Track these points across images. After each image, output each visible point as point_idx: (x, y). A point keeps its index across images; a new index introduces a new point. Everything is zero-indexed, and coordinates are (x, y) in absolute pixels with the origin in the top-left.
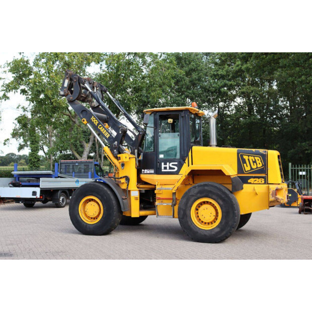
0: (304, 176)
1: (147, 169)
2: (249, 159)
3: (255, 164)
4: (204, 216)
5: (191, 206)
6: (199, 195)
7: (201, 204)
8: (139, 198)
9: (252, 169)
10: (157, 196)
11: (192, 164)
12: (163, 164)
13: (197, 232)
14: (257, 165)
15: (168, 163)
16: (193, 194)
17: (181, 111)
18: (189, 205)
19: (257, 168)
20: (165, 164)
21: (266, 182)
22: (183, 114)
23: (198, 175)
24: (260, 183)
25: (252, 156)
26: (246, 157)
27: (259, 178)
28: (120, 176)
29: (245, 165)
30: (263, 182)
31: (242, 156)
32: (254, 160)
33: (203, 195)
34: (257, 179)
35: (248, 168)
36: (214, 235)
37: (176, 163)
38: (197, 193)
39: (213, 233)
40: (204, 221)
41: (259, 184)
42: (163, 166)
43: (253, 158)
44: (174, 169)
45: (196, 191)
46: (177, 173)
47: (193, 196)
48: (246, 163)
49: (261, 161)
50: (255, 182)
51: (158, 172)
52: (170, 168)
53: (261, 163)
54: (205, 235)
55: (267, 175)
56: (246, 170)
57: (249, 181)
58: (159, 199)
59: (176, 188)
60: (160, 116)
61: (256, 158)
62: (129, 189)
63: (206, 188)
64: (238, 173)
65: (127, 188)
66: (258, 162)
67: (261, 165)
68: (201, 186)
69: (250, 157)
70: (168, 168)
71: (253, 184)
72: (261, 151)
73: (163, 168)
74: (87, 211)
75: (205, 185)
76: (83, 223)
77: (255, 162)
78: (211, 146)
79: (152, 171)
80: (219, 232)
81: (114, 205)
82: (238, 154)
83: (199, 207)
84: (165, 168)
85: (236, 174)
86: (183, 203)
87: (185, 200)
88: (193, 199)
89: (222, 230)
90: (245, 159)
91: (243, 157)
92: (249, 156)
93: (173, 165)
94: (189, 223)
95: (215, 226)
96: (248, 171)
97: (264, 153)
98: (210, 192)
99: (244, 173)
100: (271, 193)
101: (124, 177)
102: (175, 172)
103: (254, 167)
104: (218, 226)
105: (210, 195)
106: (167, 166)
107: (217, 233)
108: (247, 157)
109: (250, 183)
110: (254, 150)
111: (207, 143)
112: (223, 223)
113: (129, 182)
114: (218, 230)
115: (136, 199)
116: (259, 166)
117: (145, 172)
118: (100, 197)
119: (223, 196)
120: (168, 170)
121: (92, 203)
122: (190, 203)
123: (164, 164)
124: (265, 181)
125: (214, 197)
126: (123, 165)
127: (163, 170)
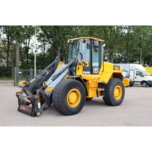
1: (85, 71)
6: (117, 84)
10: (90, 86)
28: (77, 75)
31: (114, 67)
33: (118, 84)
37: (98, 69)
38: (116, 84)
42: (94, 70)
46: (98, 74)
47: (115, 85)
59: (108, 82)
70: (95, 71)
73: (94, 71)
79: (89, 72)
120: (95, 72)
126: (79, 68)
127: (94, 72)
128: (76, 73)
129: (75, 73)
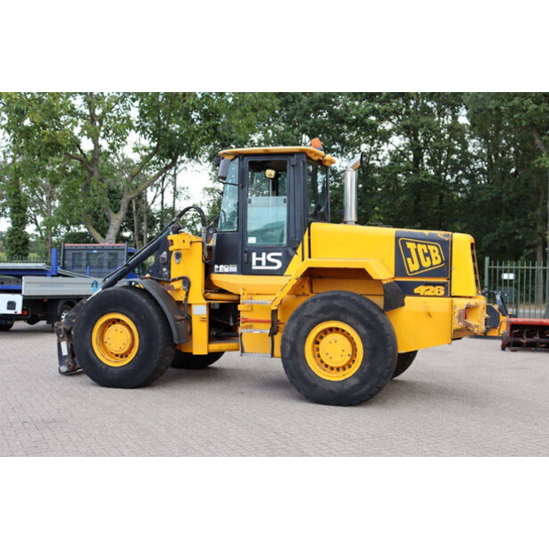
0: (511, 281)
1: (223, 264)
2: (416, 250)
3: (428, 258)
4: (330, 355)
5: (306, 337)
6: (321, 316)
7: (325, 332)
8: (207, 320)
9: (422, 267)
10: (242, 315)
11: (310, 257)
12: (254, 254)
13: (316, 386)
14: (431, 260)
15: (264, 254)
16: (310, 313)
17: (292, 154)
18: (302, 334)
19: (432, 266)
20: (259, 255)
21: (448, 294)
22: (293, 160)
23: (321, 277)
24: (437, 294)
25: (422, 244)
26: (411, 246)
27: (434, 284)
28: (172, 277)
29: (409, 260)
30: (442, 293)
31: (404, 243)
32: (426, 251)
33: (328, 316)
34: (431, 288)
35: (414, 267)
36: (347, 390)
37: (280, 254)
38: (319, 312)
39: (346, 387)
40: (330, 364)
41: (435, 296)
42: (254, 258)
43: (424, 247)
44: (275, 264)
45: (317, 307)
46: (280, 273)
47: (309, 317)
48: (411, 256)
49: (440, 254)
50: (427, 293)
51: (245, 269)
52: (268, 263)
53: (439, 257)
54: (331, 391)
55: (450, 279)
56: (412, 270)
57: (416, 291)
58: (246, 321)
59: (277, 302)
60: (251, 163)
61: (431, 248)
62: (189, 302)
63: (335, 302)
64: (397, 275)
65: (186, 299)
66: (433, 255)
67: (439, 261)
68: (326, 298)
69: (419, 245)
70: (264, 263)
71: (424, 296)
72: (440, 234)
73: (254, 263)
74: (109, 341)
75: (334, 297)
76: (101, 364)
77: (427, 255)
78: (345, 223)
79: (234, 268)
80: (358, 385)
81: (159, 331)
82: (397, 238)
83: (322, 338)
84: (259, 263)
85: (393, 276)
86: (291, 330)
87: (294, 325)
88: (310, 321)
89: (363, 383)
90: (409, 250)
91: (406, 246)
92: (417, 243)
93: (273, 257)
94: (302, 368)
95: (351, 375)
96: (415, 272)
97: (447, 239)
98: (343, 310)
99: (406, 276)
100: (457, 314)
101: (180, 279)
102: (277, 270)
103: (426, 264)
104: (355, 375)
105: (342, 316)
106: (263, 259)
107: (354, 388)
108: (414, 244)
109: (418, 295)
110: (426, 232)
111: (338, 218)
112: (366, 370)
113: (189, 288)
114: (355, 381)
115: (202, 320)
116: (435, 262)
117: (220, 271)
118: (133, 315)
119: (367, 319)
120: (264, 267)
121: (118, 326)
122: (304, 329)
123: (257, 256)
124: (446, 290)
125: (350, 319)
126: (178, 256)
127: (255, 267)
128: (169, 269)
129: (164, 269)
